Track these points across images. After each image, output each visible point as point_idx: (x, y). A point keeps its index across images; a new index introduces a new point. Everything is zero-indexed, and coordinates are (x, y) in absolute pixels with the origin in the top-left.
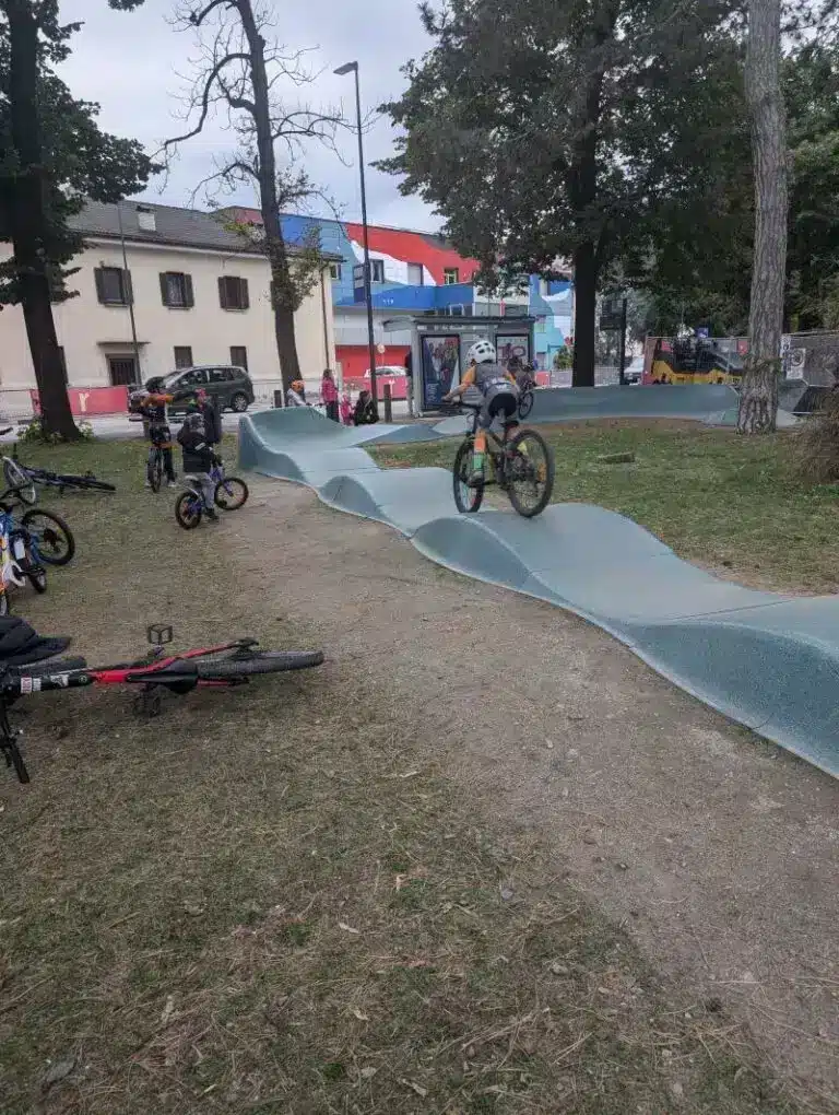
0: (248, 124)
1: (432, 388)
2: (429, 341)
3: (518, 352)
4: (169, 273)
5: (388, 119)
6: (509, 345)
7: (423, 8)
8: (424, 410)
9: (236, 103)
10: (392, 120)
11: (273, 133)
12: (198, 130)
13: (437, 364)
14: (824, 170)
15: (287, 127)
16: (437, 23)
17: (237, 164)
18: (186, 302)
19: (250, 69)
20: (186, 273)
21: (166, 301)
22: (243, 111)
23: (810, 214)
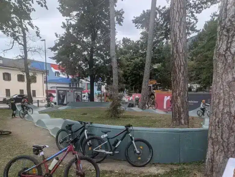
0: (22, 48)
1: (60, 101)
2: (59, 91)
3: (79, 94)
4: (5, 73)
5: (50, 50)
6: (77, 93)
7: (56, 33)
8: (58, 105)
9: (20, 44)
10: (51, 50)
11: (27, 51)
12: (12, 48)
13: (61, 96)
14: (138, 64)
15: (30, 50)
16: (58, 36)
17: (20, 56)
18: (9, 79)
19: (23, 39)
20: (9, 73)
21: (4, 79)
22: (21, 46)
23: (136, 72)
